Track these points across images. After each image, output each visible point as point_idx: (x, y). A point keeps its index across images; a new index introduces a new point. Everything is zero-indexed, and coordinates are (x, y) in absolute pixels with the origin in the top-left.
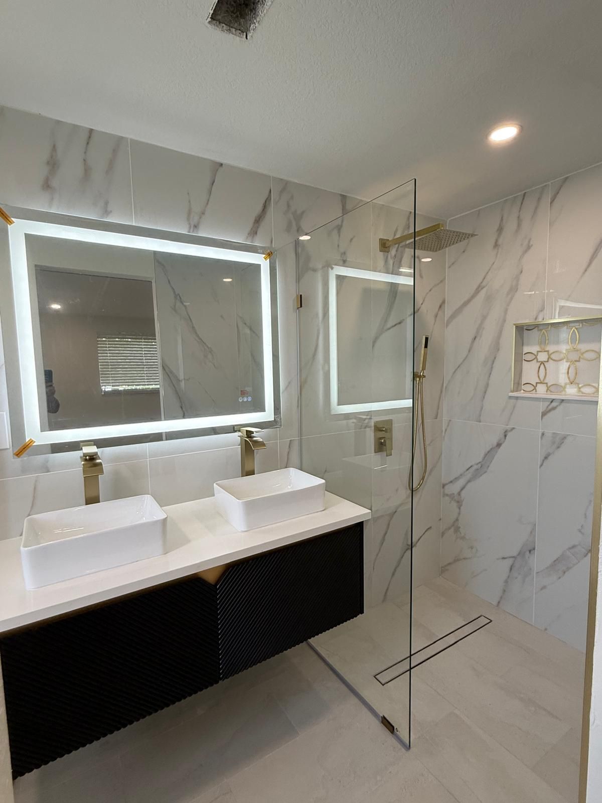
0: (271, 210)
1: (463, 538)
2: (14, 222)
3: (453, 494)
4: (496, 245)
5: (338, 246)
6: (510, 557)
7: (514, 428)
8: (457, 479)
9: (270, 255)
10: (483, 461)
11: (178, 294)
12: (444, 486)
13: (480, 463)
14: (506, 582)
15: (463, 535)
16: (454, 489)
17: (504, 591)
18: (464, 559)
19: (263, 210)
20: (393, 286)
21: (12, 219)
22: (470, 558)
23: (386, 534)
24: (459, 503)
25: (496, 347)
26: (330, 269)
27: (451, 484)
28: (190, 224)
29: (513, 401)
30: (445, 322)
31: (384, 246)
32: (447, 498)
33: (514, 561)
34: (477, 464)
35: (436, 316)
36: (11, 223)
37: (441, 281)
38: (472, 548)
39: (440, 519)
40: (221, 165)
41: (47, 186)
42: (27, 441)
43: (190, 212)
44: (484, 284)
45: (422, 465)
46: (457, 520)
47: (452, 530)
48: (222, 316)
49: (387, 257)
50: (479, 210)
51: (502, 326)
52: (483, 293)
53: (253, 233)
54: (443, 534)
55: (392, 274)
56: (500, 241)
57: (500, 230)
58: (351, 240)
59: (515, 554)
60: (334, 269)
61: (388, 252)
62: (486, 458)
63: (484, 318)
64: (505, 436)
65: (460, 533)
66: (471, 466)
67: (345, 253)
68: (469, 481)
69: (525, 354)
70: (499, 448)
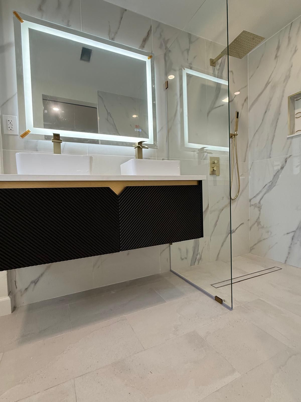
0: (152, 37)
1: (263, 227)
2: (24, 22)
3: (256, 203)
4: (276, 57)
5: (188, 59)
6: (292, 232)
7: (291, 155)
8: (258, 194)
9: (151, 57)
10: (273, 180)
11: (109, 113)
12: (250, 200)
13: (271, 181)
14: (290, 247)
15: (262, 225)
16: (256, 200)
17: (289, 253)
18: (263, 239)
19: (148, 36)
20: (218, 85)
21: (23, 20)
22: (267, 238)
23: (217, 221)
24: (260, 208)
25: (278, 113)
26: (183, 69)
27: (255, 198)
28: (109, 37)
29: (289, 140)
30: (248, 108)
31: (213, 63)
32: (253, 207)
33: (295, 234)
34: (269, 183)
35: (243, 105)
36: (22, 22)
37: (245, 87)
38: (268, 232)
39: (249, 220)
40: (126, 10)
41: (40, 9)
42: (27, 130)
43: (110, 31)
44: (270, 80)
45: (238, 187)
46: (259, 218)
47: (256, 224)
48: (131, 125)
49: (214, 69)
50: (266, 42)
51: (282, 99)
52: (269, 86)
53: (143, 46)
54: (251, 228)
55: (217, 78)
56: (278, 54)
57: (278, 48)
58: (195, 57)
59: (294, 229)
60: (185, 70)
61: (215, 66)
62: (275, 178)
63: (271, 99)
64: (286, 161)
65: (261, 225)
66: (266, 185)
67: (191, 64)
68: (265, 194)
69: (296, 114)
70: (282, 170)
